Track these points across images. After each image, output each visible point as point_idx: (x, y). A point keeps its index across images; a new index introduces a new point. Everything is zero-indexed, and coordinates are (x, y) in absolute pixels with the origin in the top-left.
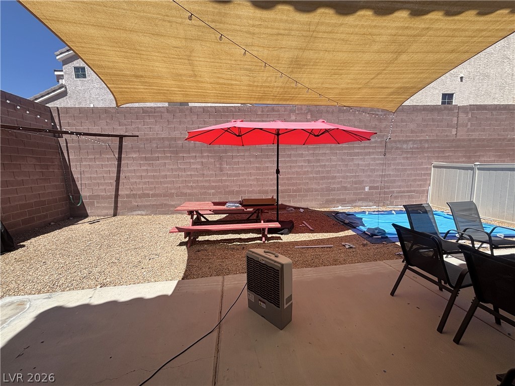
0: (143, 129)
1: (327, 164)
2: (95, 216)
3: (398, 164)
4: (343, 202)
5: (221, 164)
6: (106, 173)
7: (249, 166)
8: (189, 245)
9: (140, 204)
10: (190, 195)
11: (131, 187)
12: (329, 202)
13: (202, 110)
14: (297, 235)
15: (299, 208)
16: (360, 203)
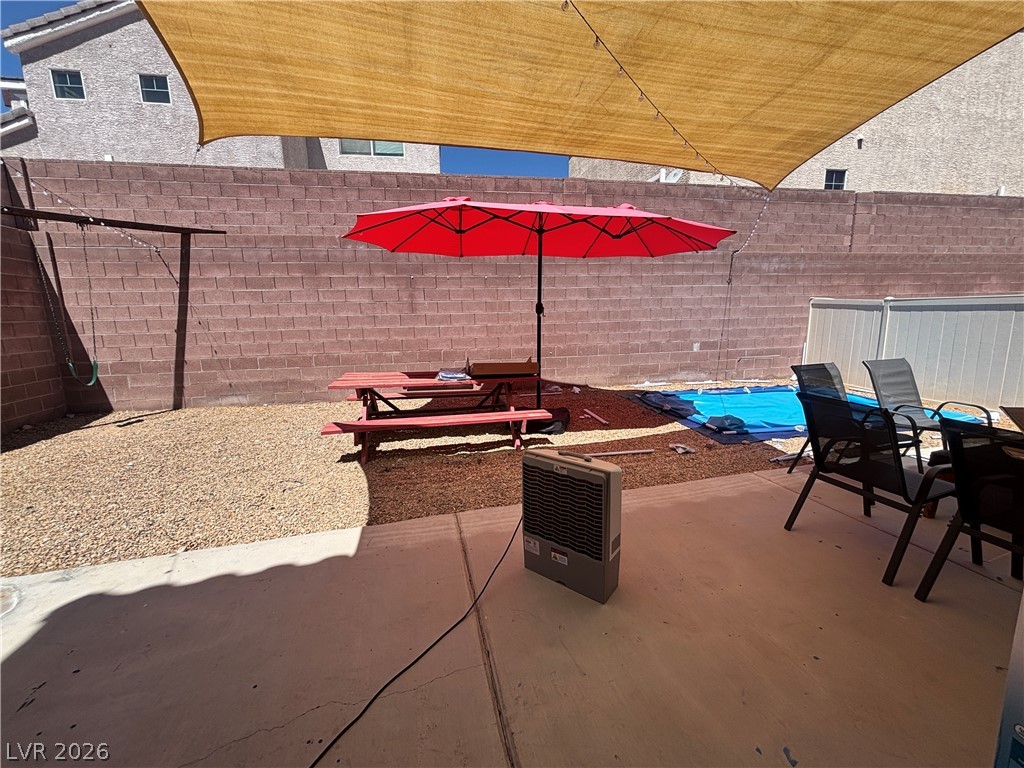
0: (237, 217)
1: (624, 297)
2: (130, 410)
3: (752, 300)
4: (652, 373)
5: (412, 296)
6: (153, 314)
7: (470, 300)
8: (364, 459)
9: (235, 381)
10: (346, 361)
11: (215, 344)
12: (627, 373)
13: (367, 179)
14: (579, 433)
15: (572, 386)
16: (682, 375)
